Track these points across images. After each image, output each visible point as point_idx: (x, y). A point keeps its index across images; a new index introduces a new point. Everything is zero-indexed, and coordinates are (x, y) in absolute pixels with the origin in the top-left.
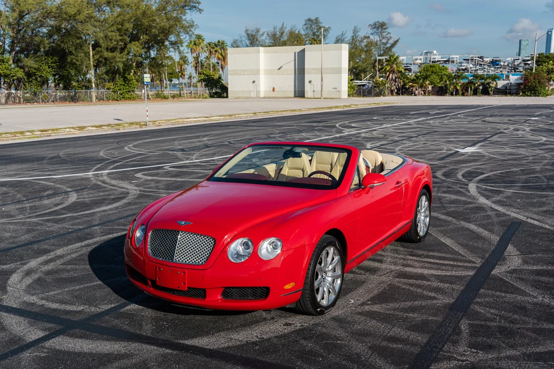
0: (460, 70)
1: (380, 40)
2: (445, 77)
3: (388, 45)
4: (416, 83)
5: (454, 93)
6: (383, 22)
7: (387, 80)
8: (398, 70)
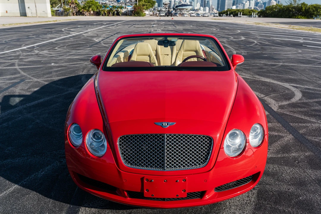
0: (103, 4)
2: (99, 6)
4: (85, 9)
5: (104, 15)
7: (70, 7)
8: (75, 3)
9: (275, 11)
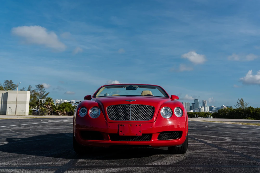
1: (40, 92)
2: (72, 108)
3: (44, 95)
4: (59, 110)
6: (42, 85)
7: (46, 108)
8: (51, 104)
9: (227, 113)
